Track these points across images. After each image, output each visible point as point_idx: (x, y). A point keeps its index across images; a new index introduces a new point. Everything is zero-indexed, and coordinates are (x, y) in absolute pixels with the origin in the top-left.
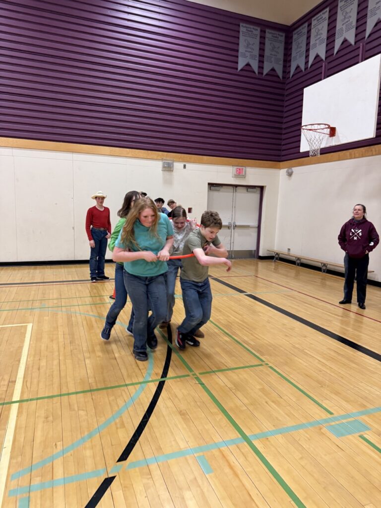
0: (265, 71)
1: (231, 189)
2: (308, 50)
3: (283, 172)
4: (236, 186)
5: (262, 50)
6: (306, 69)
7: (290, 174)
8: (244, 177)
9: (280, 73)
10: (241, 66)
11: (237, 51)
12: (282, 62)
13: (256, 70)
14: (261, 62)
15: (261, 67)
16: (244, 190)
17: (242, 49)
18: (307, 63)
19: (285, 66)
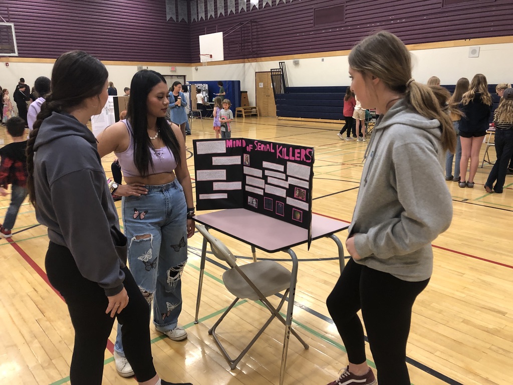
0: (180, 20)
1: (170, 77)
2: (198, 13)
3: (193, 68)
4: (172, 76)
5: (177, 10)
6: (198, 21)
7: (197, 70)
8: (175, 71)
9: (186, 20)
10: (168, 19)
11: (166, 12)
12: (187, 15)
13: (175, 20)
14: (177, 16)
15: (177, 18)
16: (176, 77)
17: (167, 10)
18: (198, 19)
19: (188, 17)
